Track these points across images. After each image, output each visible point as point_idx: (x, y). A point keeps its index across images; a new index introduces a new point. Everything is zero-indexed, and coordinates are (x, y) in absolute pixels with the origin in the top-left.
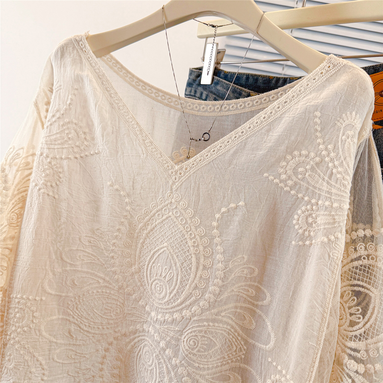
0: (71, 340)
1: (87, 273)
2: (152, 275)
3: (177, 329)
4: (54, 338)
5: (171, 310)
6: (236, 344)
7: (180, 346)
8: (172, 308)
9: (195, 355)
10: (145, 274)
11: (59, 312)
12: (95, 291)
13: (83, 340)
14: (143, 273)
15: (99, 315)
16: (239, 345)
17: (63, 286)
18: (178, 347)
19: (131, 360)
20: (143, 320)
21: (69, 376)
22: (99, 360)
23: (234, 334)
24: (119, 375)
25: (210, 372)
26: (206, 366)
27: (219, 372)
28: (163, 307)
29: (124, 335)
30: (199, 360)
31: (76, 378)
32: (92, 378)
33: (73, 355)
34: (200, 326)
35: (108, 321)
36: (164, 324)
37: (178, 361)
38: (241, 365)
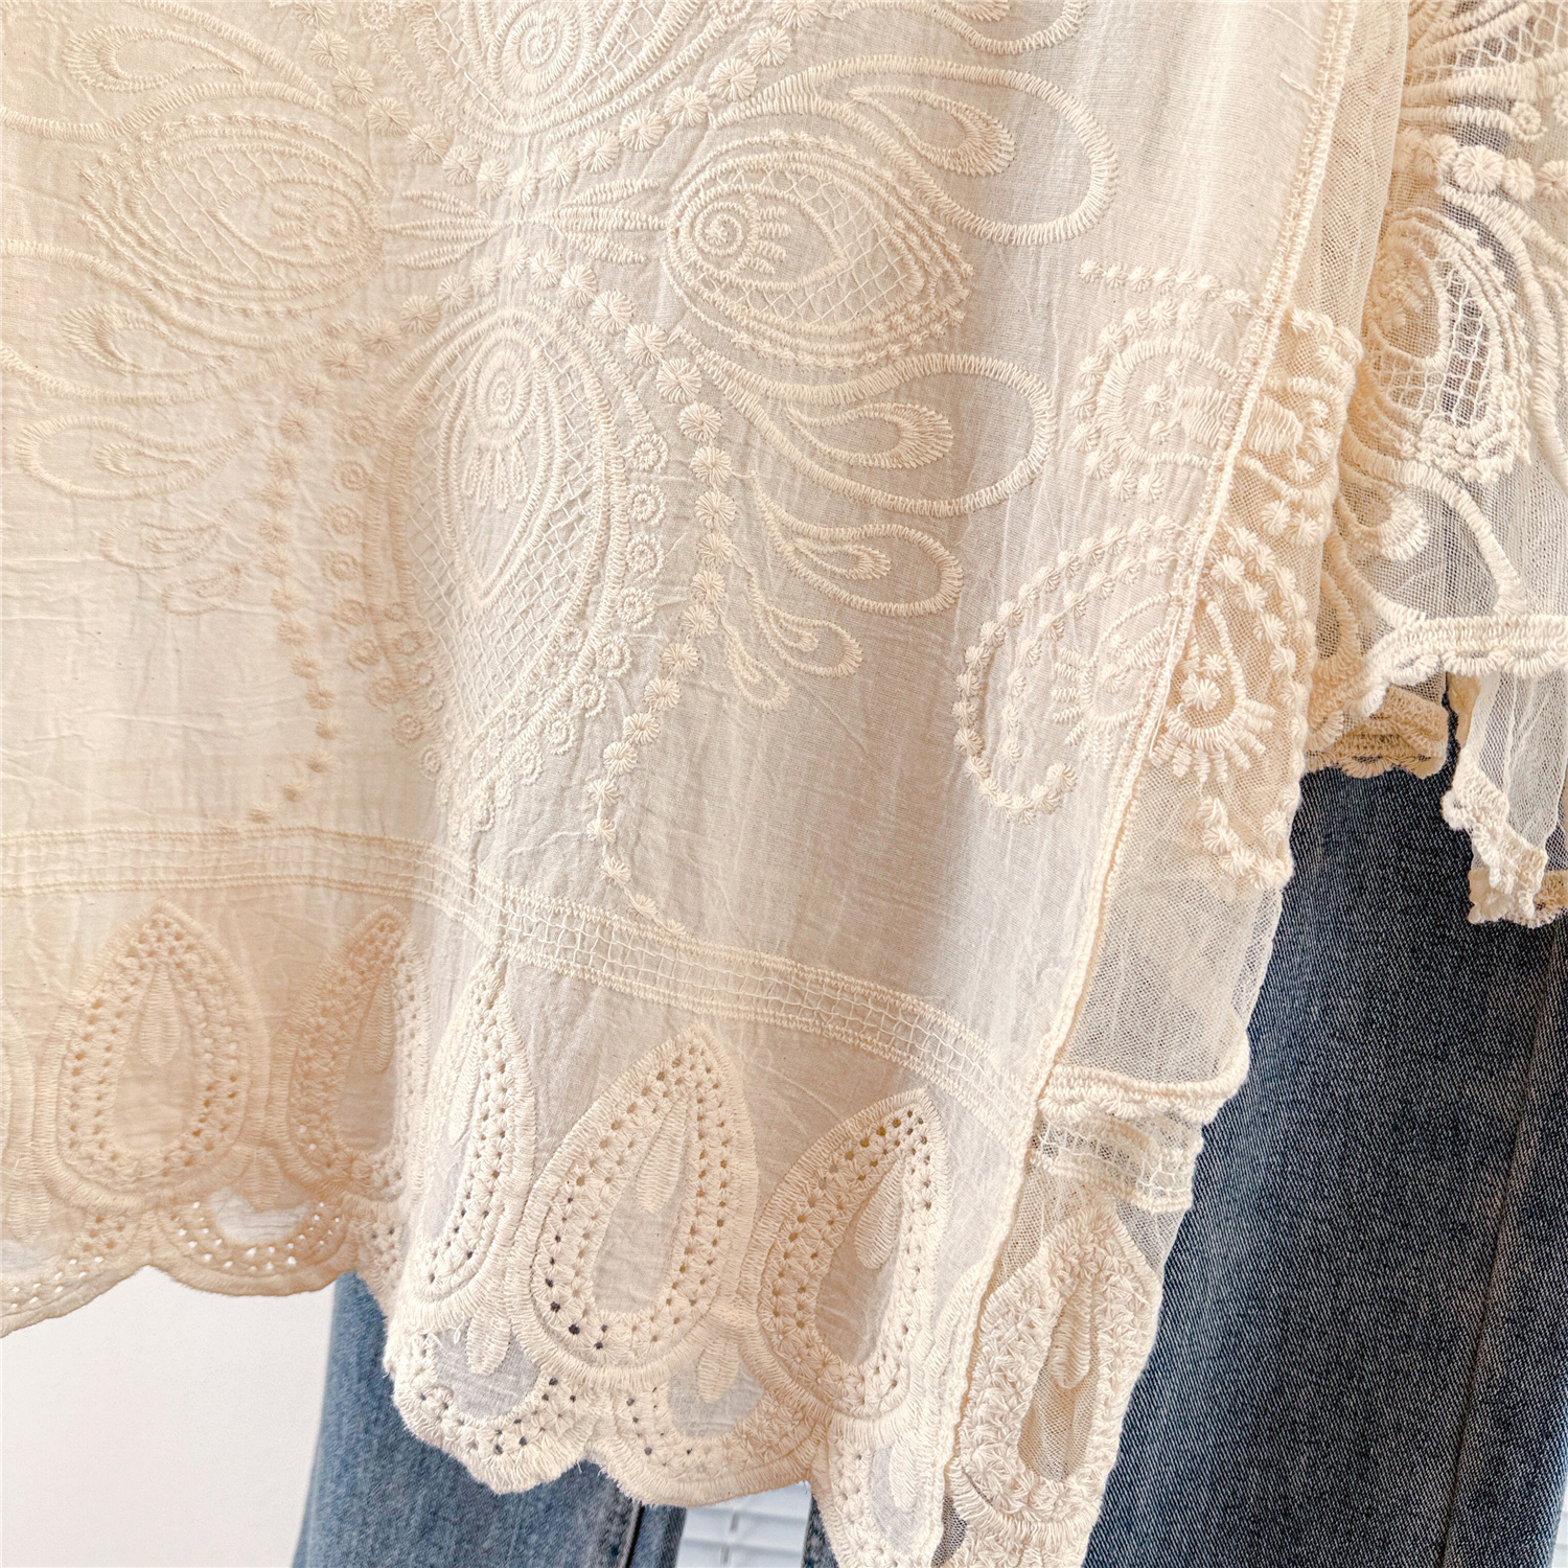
0: (111, 378)
3: (639, 183)
4: (21, 352)
5: (607, 110)
6: (925, 256)
7: (658, 266)
8: (610, 98)
9: (732, 291)
10: (464, 10)
13: (170, 376)
14: (455, 7)
15: (242, 242)
16: (940, 264)
18: (648, 274)
19: (421, 473)
20: (466, 246)
21: (111, 568)
22: (260, 481)
23: (913, 211)
24: (364, 567)
25: (807, 390)
26: (787, 354)
27: (850, 406)
28: (565, 113)
29: (378, 346)
30: (755, 318)
31: (144, 577)
32: (229, 578)
33: (125, 458)
34: (750, 148)
35: (294, 275)
36: (575, 187)
37: (655, 331)
38: (952, 360)
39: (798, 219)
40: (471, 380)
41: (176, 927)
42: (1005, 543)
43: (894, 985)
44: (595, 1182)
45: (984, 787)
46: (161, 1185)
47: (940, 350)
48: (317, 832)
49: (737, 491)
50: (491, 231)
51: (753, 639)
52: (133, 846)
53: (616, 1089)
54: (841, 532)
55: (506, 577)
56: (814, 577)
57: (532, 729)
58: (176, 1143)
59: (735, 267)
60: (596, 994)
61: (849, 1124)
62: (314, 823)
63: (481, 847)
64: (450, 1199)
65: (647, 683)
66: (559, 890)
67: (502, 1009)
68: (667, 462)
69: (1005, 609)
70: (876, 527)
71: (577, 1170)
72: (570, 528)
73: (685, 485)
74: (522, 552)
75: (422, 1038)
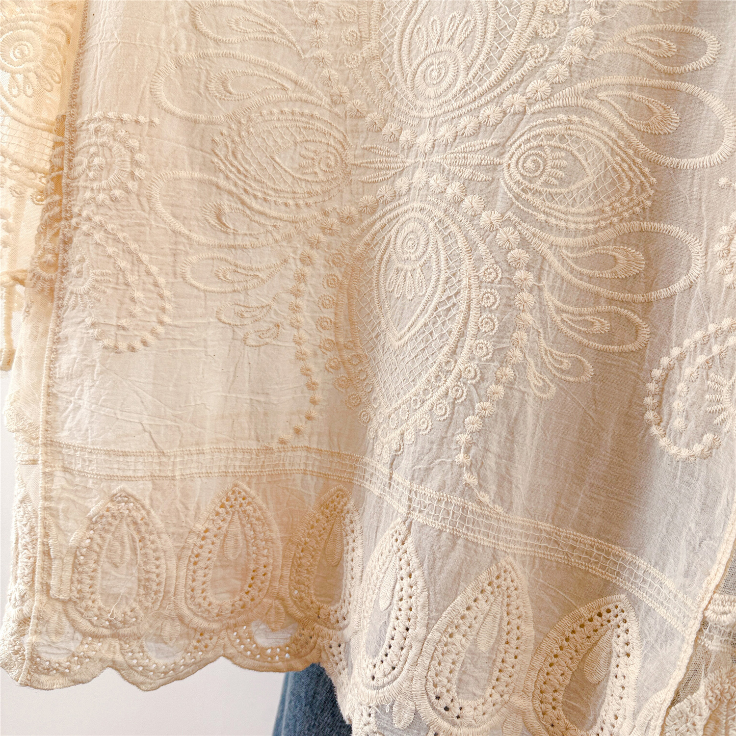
0: (223, 236)
1: (257, 64)
2: (414, 53)
3: (490, 141)
4: (184, 224)
5: (473, 106)
6: (631, 174)
7: (498, 182)
8: (474, 100)
9: (538, 194)
10: (395, 57)
11: (192, 163)
12: (275, 111)
13: (251, 235)
14: (391, 56)
15: (286, 171)
16: (639, 178)
17: (200, 93)
18: (493, 186)
19: (365, 280)
20: (393, 172)
21: (221, 325)
22: (290, 284)
23: (625, 153)
24: (335, 323)
25: (571, 241)
26: (563, 224)
27: (591, 247)
28: (450, 108)
29: (347, 220)
30: (548, 207)
31: (236, 329)
32: (275, 329)
33: (229, 273)
34: (547, 124)
35: (309, 186)
36: (455, 144)
37: (497, 214)
38: (645, 225)
39: (571, 157)
40: (393, 236)
41: (243, 493)
42: (675, 317)
43: (608, 540)
44: (458, 637)
45: (663, 442)
46: (230, 618)
47: (638, 220)
48: (308, 449)
49: (536, 291)
50: (406, 165)
51: (539, 364)
52: (225, 455)
53: (469, 590)
54: (585, 310)
55: (413, 332)
56: (571, 333)
57: (426, 407)
58: (238, 598)
59: (539, 182)
60: (460, 542)
61: (582, 610)
62: (307, 444)
63: (395, 462)
64: (382, 639)
65: (489, 387)
66: (441, 489)
67: (410, 545)
68: (501, 278)
69: (675, 351)
70: (603, 307)
71: (450, 630)
72: (449, 310)
73: (510, 289)
74: (422, 321)
75: (359, 552)
